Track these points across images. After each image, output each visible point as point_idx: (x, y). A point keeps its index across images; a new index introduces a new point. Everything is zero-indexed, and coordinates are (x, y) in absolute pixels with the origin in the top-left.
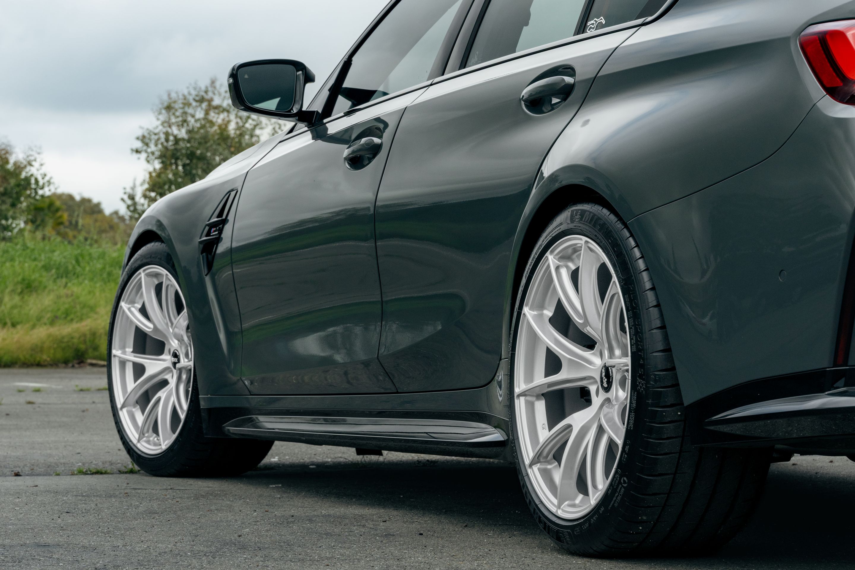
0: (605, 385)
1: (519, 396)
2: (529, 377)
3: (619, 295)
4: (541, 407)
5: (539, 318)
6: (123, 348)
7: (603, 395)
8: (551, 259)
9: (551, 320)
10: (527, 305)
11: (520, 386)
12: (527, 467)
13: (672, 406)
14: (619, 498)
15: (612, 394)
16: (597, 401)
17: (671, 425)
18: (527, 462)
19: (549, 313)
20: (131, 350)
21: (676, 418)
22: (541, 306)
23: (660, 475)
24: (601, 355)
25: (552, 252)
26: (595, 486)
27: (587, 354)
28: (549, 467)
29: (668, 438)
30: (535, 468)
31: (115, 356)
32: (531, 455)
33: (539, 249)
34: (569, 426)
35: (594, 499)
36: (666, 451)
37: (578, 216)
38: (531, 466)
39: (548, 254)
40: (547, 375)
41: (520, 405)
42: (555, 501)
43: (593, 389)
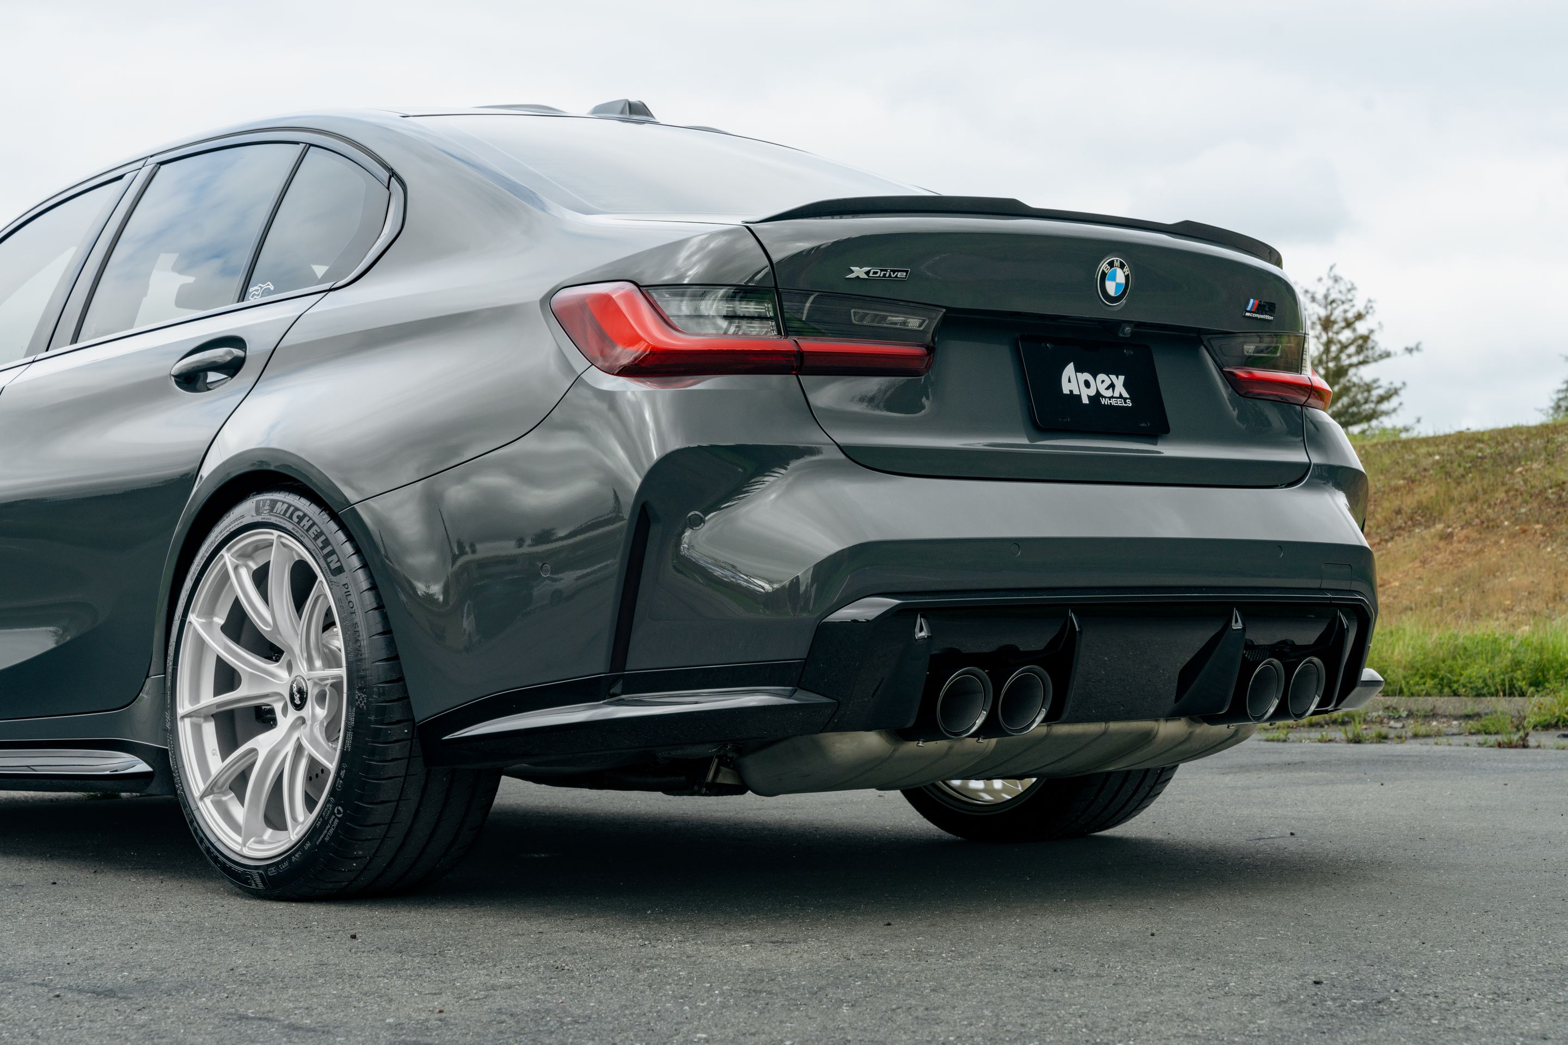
0: (298, 702)
1: (183, 717)
2: (195, 695)
3: (326, 597)
4: (209, 729)
5: (208, 626)
7: (293, 714)
8: (227, 557)
9: (224, 628)
10: (193, 612)
11: (184, 706)
12: (197, 800)
13: (398, 722)
14: (331, 831)
15: (306, 712)
16: (284, 721)
17: (397, 745)
18: (197, 794)
19: (220, 620)
21: (402, 737)
22: (209, 612)
23: (383, 802)
24: (290, 667)
25: (229, 549)
26: (294, 819)
27: (272, 667)
28: (224, 798)
29: (393, 760)
30: (208, 800)
32: (202, 787)
33: (210, 545)
34: (254, 751)
35: (294, 834)
36: (391, 775)
37: (267, 507)
38: (202, 798)
39: (223, 552)
40: (217, 692)
41: (185, 730)
42: (239, 839)
43: (278, 707)
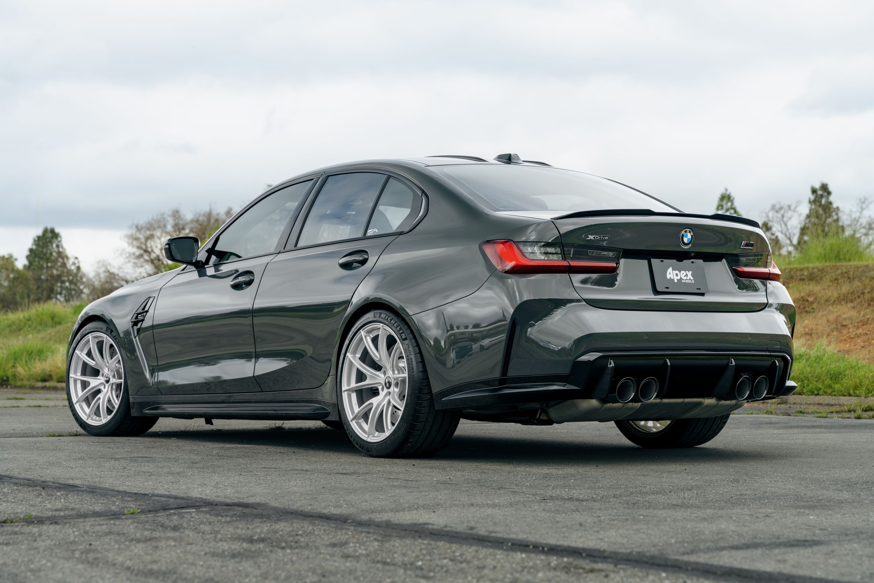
0: (388, 386)
1: (344, 391)
2: (349, 383)
3: (400, 348)
4: (354, 396)
5: (354, 357)
6: (75, 373)
7: (386, 390)
8: (362, 333)
9: (360, 359)
10: (349, 352)
11: (345, 387)
12: (350, 422)
13: (426, 394)
14: (402, 432)
15: (391, 390)
16: (382, 394)
17: (426, 402)
18: (350, 419)
19: (358, 356)
20: (80, 374)
21: (428, 399)
22: (354, 353)
24: (385, 373)
25: (363, 330)
26: (387, 428)
27: (378, 373)
28: (360, 421)
29: (424, 407)
30: (354, 422)
31: (71, 377)
32: (352, 417)
33: (356, 328)
34: (371, 403)
35: (387, 434)
36: (423, 412)
37: (377, 315)
38: (352, 421)
39: (361, 331)
40: (357, 382)
41: (345, 395)
42: (366, 436)
43: (380, 388)
